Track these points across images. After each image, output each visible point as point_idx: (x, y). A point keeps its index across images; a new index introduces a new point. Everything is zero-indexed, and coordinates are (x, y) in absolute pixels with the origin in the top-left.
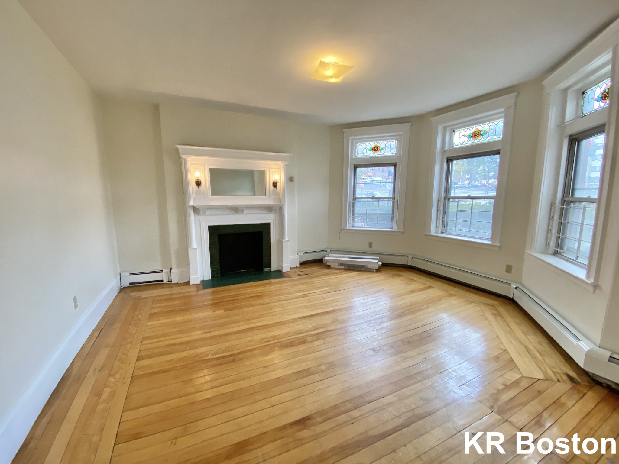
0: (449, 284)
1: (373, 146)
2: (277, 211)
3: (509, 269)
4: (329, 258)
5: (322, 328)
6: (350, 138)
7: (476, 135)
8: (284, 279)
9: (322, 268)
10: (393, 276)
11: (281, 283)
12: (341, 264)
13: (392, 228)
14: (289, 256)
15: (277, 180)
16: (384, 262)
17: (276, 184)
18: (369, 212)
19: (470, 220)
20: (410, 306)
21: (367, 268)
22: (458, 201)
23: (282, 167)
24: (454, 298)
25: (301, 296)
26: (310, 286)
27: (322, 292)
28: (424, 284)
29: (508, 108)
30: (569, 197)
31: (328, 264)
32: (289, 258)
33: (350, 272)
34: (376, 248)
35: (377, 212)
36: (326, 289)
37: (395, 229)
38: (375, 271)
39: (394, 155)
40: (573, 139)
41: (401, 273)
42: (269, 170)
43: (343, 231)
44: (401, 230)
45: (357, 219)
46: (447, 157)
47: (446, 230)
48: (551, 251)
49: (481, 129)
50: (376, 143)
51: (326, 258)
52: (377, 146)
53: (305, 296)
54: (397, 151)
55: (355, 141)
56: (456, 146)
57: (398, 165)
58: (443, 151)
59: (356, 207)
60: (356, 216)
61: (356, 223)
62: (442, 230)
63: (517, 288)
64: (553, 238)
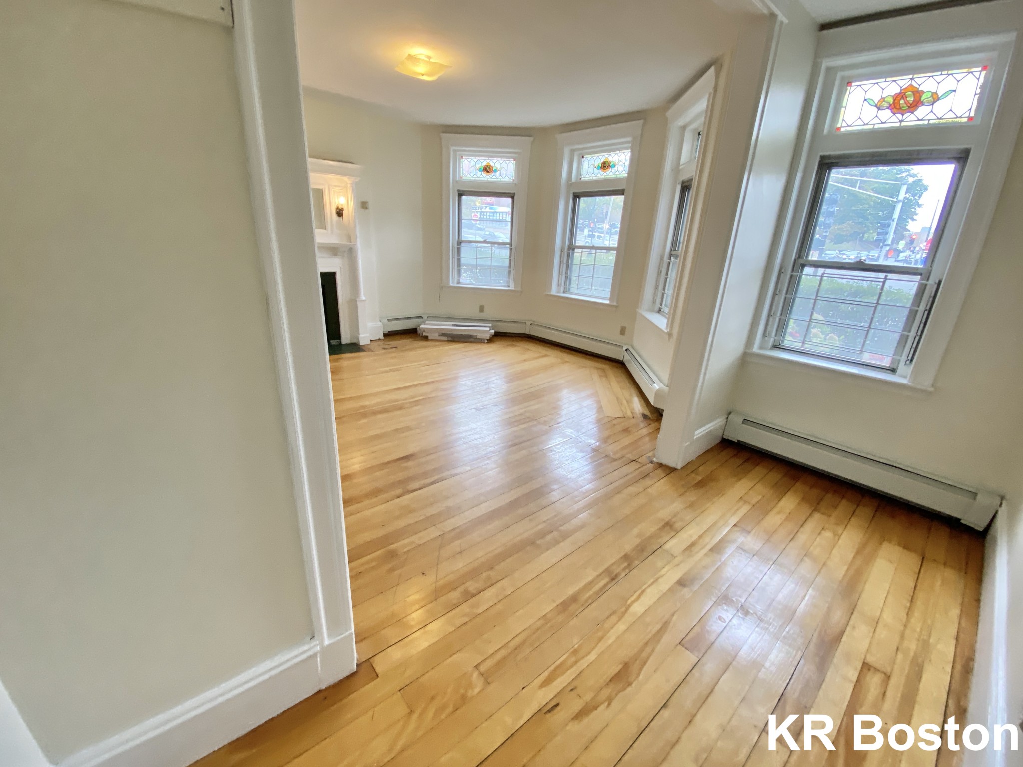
0: (568, 353)
1: (484, 164)
2: (346, 253)
3: (623, 331)
4: (426, 326)
5: (421, 396)
6: (452, 148)
7: (605, 167)
8: (361, 354)
9: (417, 340)
11: (359, 357)
13: (509, 286)
14: (368, 324)
15: (342, 205)
16: (497, 331)
17: (341, 211)
18: (480, 262)
19: (592, 276)
21: (476, 338)
22: (582, 251)
23: (349, 185)
25: (391, 370)
26: (401, 360)
29: (635, 137)
30: (676, 250)
31: (424, 334)
32: (368, 326)
34: (488, 313)
35: (490, 264)
36: (424, 362)
37: (512, 287)
38: (486, 341)
39: (510, 182)
40: (685, 186)
41: (518, 344)
42: (329, 189)
43: (444, 289)
44: (519, 289)
45: (463, 273)
46: (574, 193)
47: (569, 289)
48: (657, 308)
49: (610, 159)
50: (488, 161)
51: (421, 326)
52: (490, 166)
53: (397, 370)
54: (515, 176)
55: (458, 153)
56: (584, 178)
57: (516, 198)
58: (570, 184)
59: (462, 255)
60: (462, 267)
61: (462, 277)
62: (564, 288)
63: (626, 350)
64: (660, 294)
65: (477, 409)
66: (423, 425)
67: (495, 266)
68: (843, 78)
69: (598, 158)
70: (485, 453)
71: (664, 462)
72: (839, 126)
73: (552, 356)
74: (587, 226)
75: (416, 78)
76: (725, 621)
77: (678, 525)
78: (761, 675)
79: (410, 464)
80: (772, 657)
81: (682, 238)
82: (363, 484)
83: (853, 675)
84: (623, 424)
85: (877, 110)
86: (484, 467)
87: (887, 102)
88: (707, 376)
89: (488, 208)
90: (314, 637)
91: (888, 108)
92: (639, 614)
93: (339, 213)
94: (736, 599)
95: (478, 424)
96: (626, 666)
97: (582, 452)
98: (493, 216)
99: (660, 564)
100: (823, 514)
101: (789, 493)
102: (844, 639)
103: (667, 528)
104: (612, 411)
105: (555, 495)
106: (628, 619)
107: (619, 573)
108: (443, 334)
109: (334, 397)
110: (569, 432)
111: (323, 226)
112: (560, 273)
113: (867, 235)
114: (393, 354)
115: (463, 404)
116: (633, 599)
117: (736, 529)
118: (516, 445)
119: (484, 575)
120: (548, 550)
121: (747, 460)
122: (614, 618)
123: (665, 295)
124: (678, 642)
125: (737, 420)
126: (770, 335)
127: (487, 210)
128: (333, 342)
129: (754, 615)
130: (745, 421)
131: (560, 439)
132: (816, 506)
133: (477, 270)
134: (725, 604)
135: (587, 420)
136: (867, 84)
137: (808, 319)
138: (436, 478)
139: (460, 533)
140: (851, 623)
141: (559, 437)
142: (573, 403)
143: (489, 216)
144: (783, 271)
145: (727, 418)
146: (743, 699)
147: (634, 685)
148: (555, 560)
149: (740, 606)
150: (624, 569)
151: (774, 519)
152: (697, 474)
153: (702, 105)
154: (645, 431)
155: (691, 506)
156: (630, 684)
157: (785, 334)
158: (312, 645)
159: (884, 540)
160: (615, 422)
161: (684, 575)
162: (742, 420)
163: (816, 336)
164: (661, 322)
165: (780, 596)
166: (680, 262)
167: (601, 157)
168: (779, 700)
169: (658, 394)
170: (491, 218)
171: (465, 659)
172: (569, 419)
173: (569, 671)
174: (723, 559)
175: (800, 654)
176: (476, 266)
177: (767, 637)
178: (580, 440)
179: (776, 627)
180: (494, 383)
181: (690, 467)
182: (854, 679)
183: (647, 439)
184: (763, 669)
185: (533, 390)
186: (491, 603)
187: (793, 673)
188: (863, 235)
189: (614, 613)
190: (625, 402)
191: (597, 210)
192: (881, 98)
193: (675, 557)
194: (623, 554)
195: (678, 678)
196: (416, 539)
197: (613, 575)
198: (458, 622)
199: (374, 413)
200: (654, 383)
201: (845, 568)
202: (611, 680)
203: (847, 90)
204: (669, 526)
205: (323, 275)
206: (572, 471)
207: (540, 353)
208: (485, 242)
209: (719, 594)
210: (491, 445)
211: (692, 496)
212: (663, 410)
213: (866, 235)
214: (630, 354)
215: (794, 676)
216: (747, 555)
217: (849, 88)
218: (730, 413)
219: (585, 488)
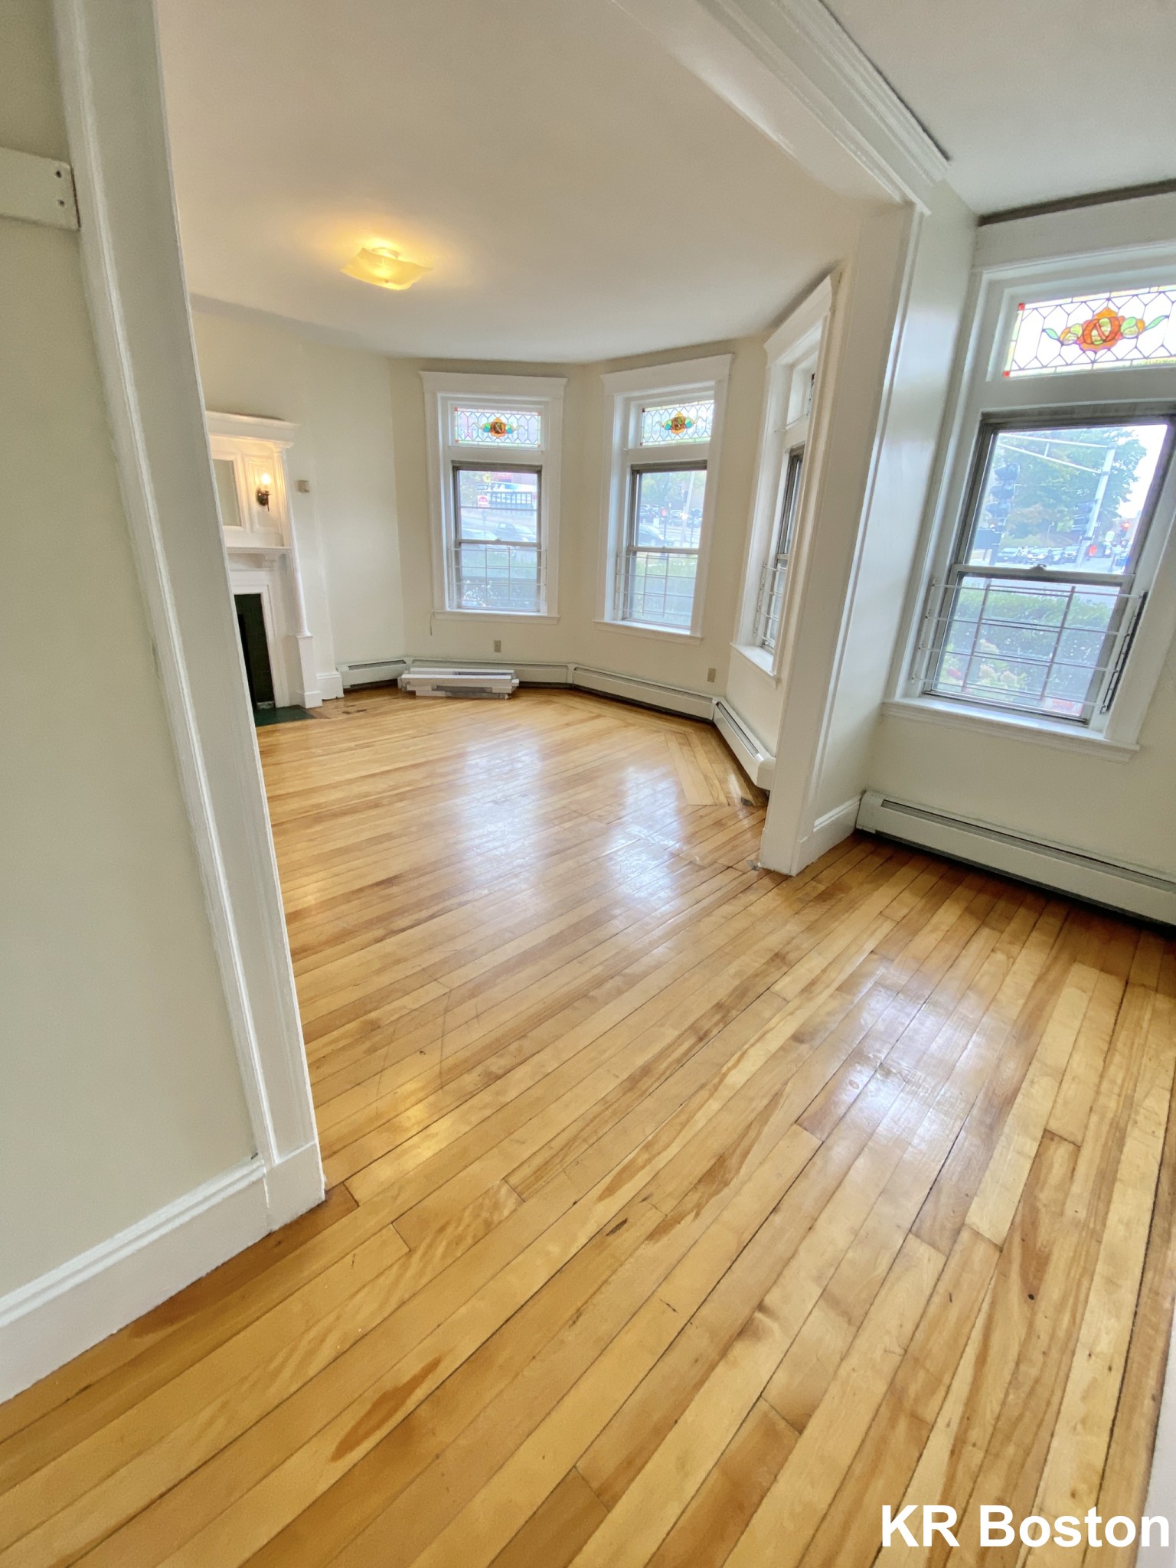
0: (630, 710)
1: (492, 419)
2: (276, 564)
3: (712, 676)
4: (411, 676)
5: (407, 786)
6: (439, 395)
7: (677, 426)
8: (309, 722)
9: (398, 698)
10: (539, 703)
11: (307, 728)
13: (538, 611)
14: (318, 675)
15: (266, 486)
16: (521, 680)
17: (265, 497)
18: (491, 574)
19: (663, 593)
20: (560, 745)
21: (491, 693)
22: (648, 556)
23: (276, 455)
24: (632, 728)
25: (357, 747)
26: (375, 730)
27: (401, 738)
29: (720, 381)
30: (783, 553)
31: (409, 688)
32: (318, 678)
33: (457, 701)
34: (508, 653)
35: (507, 576)
36: (409, 732)
37: (544, 613)
38: (507, 697)
39: (534, 448)
40: (795, 456)
41: (555, 699)
42: (243, 461)
43: (438, 617)
44: (555, 614)
45: (467, 591)
46: (632, 466)
47: (631, 613)
48: (759, 642)
49: (684, 414)
50: (498, 415)
51: (404, 676)
52: (501, 423)
53: (368, 745)
54: (541, 439)
55: (449, 402)
56: (647, 444)
57: (543, 473)
58: (625, 453)
59: (464, 561)
60: (464, 582)
61: (465, 598)
62: (623, 612)
63: (717, 704)
64: (763, 621)
65: (496, 802)
66: (414, 829)
67: (514, 580)
68: (1012, 298)
69: (666, 413)
70: (511, 868)
71: (773, 865)
72: (1007, 369)
73: (610, 717)
74: (657, 514)
75: (376, 286)
76: (858, 1087)
77: (792, 956)
78: (907, 1156)
79: (395, 890)
80: (921, 1131)
81: (792, 534)
82: (322, 925)
83: (1032, 1148)
84: (713, 815)
85: (1060, 344)
86: (509, 889)
87: (1074, 334)
88: (829, 740)
89: (503, 486)
90: (257, 1154)
91: (1075, 343)
92: (739, 1086)
93: (263, 499)
94: (874, 1055)
95: (500, 824)
96: (721, 1160)
97: (655, 858)
98: (511, 499)
99: (767, 1014)
100: (993, 929)
101: (947, 902)
102: (1019, 1099)
103: (778, 961)
104: (698, 796)
105: (617, 924)
106: (724, 1093)
107: (708, 1029)
108: (439, 688)
109: (267, 792)
110: (635, 829)
111: (235, 519)
112: (616, 590)
113: (1062, 524)
114: (363, 721)
115: (475, 795)
116: (729, 1064)
117: (875, 957)
118: (558, 852)
119: (513, 1047)
120: (607, 1004)
121: (889, 859)
122: (704, 1093)
123: (770, 621)
124: (794, 1119)
125: (874, 801)
126: (918, 677)
127: (502, 489)
128: (262, 705)
129: (898, 1075)
130: (886, 803)
131: (623, 841)
132: (983, 918)
133: (489, 586)
134: (858, 1063)
135: (662, 811)
136: (1046, 306)
137: (968, 652)
138: (436, 908)
139: (476, 990)
140: (1029, 1076)
141: (621, 839)
142: (642, 786)
143: (506, 498)
144: (934, 582)
145: (861, 800)
146: (883, 1192)
147: (732, 1185)
148: (618, 1018)
149: (878, 1064)
150: (716, 1024)
151: (927, 940)
152: (819, 882)
153: (815, 335)
154: (746, 823)
155: (811, 928)
156: (726, 1184)
157: (938, 675)
158: (254, 1166)
159: (1075, 961)
160: (701, 813)
161: (800, 1027)
162: (881, 801)
163: (986, 675)
164: (765, 661)
165: (934, 1046)
166: (789, 569)
167: (670, 411)
168: (931, 1189)
169: (763, 769)
170: (509, 501)
171: (488, 1171)
172: (635, 811)
173: (640, 1174)
174: (856, 1000)
175: (959, 1124)
176: (486, 580)
177: (915, 1104)
178: (653, 842)
179: (928, 1089)
180: (522, 762)
181: (810, 872)
182: (1033, 1154)
183: (749, 835)
184: (910, 1149)
185: (580, 769)
186: (524, 1087)
187: (950, 1151)
188: (1056, 525)
189: (702, 1087)
190: (716, 782)
191: (672, 490)
192: (1067, 328)
193: (788, 1002)
194: (714, 1002)
195: (792, 1170)
196: (408, 1002)
197: (701, 1033)
198: (475, 1118)
199: (335, 815)
200: (757, 752)
201: (1021, 1002)
202: (700, 1181)
203: (1017, 315)
204: (780, 959)
205: (241, 600)
206: (641, 887)
207: (590, 712)
208: (498, 542)
209: (851, 1050)
210: (519, 856)
211: (812, 914)
212: (769, 791)
213: (1060, 525)
214: (722, 709)
215: (951, 1155)
216: (889, 993)
217: (1020, 312)
218: (864, 792)
219: (660, 910)
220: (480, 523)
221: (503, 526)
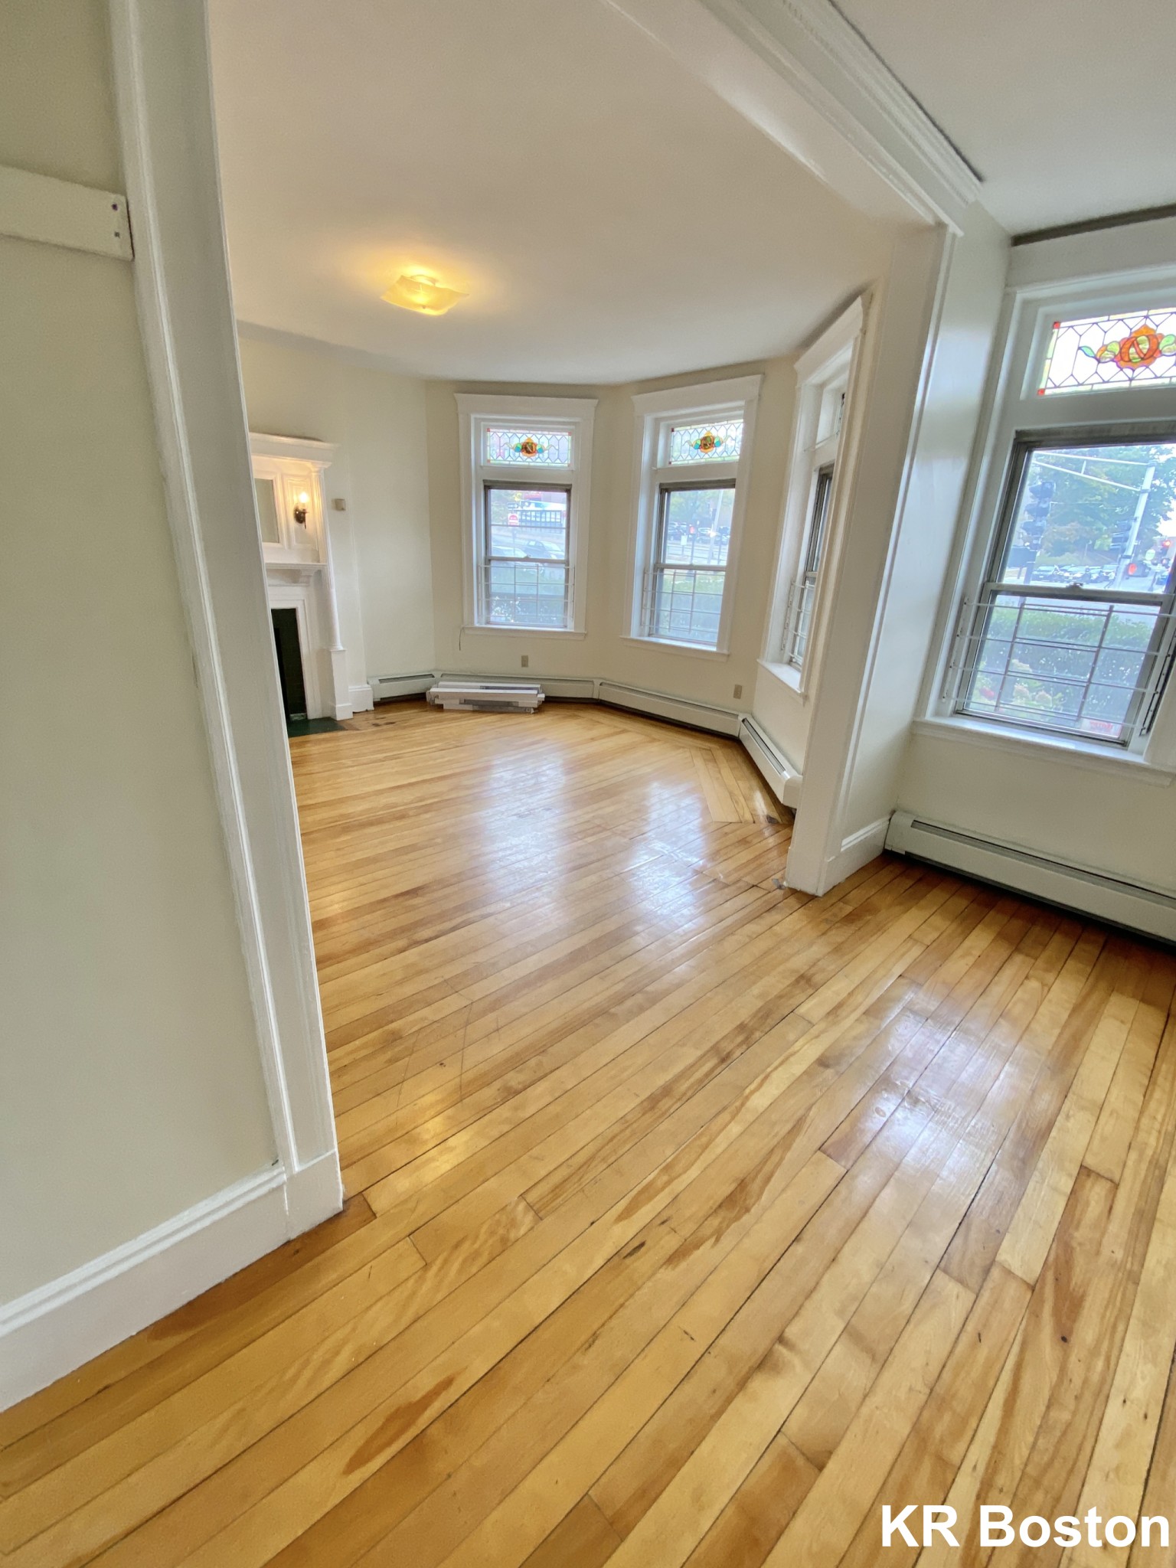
1: (524, 440)
2: (312, 580)
3: (738, 692)
4: (439, 689)
5: (434, 797)
6: (473, 416)
7: (706, 445)
8: (340, 733)
9: (426, 711)
10: (565, 718)
12: (465, 700)
13: (566, 627)
14: (350, 687)
15: (304, 505)
16: (547, 695)
17: (302, 515)
18: (519, 590)
19: (690, 609)
21: (517, 707)
22: (675, 573)
23: (314, 474)
25: (386, 759)
26: (403, 743)
28: (615, 727)
29: (750, 401)
30: (812, 570)
31: (437, 702)
32: (348, 690)
33: (484, 715)
34: (536, 668)
35: (535, 593)
36: (437, 745)
37: (571, 628)
38: (532, 711)
39: (564, 468)
40: (824, 475)
41: (581, 714)
42: (282, 479)
43: (467, 632)
44: (582, 631)
45: (496, 606)
46: (661, 485)
47: (657, 630)
48: (785, 659)
49: (714, 433)
50: (529, 436)
51: (432, 690)
52: (532, 443)
53: (396, 757)
54: (571, 459)
55: (482, 423)
56: (676, 462)
57: (572, 492)
58: (654, 472)
59: (494, 578)
60: (493, 598)
61: (494, 613)
62: (650, 628)
63: (743, 721)
64: (790, 638)
65: (520, 815)
66: (439, 840)
67: (542, 596)
68: (1047, 316)
69: (695, 432)
70: (533, 881)
71: (799, 885)
72: (1042, 386)
73: (635, 732)
74: (685, 531)
75: (414, 312)
76: (885, 1115)
77: (818, 978)
78: (935, 1188)
80: (950, 1163)
81: (822, 552)
82: (347, 934)
83: (1067, 1184)
84: (738, 832)
85: (1096, 362)
86: (531, 902)
87: (1111, 351)
88: (858, 759)
89: (532, 505)
90: (277, 1161)
91: (1112, 360)
92: (761, 1110)
93: (300, 517)
94: (901, 1083)
95: (524, 838)
96: (742, 1185)
97: (678, 875)
98: (541, 517)
99: (791, 1037)
101: (979, 927)
102: (1054, 1133)
103: (803, 982)
104: (723, 813)
105: (639, 941)
106: (746, 1116)
107: (732, 1050)
108: (466, 702)
109: (298, 801)
110: (658, 845)
111: (274, 536)
112: (642, 606)
113: (1100, 542)
114: (392, 733)
115: (499, 808)
116: (752, 1087)
117: (903, 981)
118: (579, 867)
119: (532, 1063)
120: (627, 1021)
121: (920, 881)
122: (726, 1116)
123: (798, 638)
124: (818, 1145)
125: (904, 821)
126: (949, 696)
127: (532, 507)
128: (294, 717)
129: (927, 1104)
130: (915, 824)
131: (646, 857)
132: (1016, 943)
133: (517, 603)
134: (885, 1090)
135: (686, 828)
136: (1082, 324)
137: (1002, 671)
139: (495, 1002)
140: (1065, 1109)
141: (643, 855)
142: (665, 802)
143: (535, 517)
144: (966, 600)
145: (890, 820)
146: (910, 1224)
147: (752, 1211)
148: (640, 1035)
149: (906, 1092)
150: (739, 1046)
151: (957, 965)
152: (847, 903)
153: (845, 355)
154: (772, 841)
155: (837, 950)
156: (747, 1210)
157: (971, 694)
158: (275, 1173)
159: (1113, 991)
160: (726, 830)
161: (825, 1051)
162: (911, 822)
163: (1020, 695)
164: (791, 678)
165: (965, 1075)
166: (817, 586)
167: (699, 430)
168: (960, 1224)
169: (789, 786)
170: (538, 519)
171: (505, 1187)
172: (658, 827)
173: (659, 1197)
174: (884, 1026)
175: (990, 1156)
176: (514, 597)
177: (944, 1134)
178: (676, 858)
179: (958, 1119)
180: (547, 776)
181: (837, 892)
182: (1068, 1191)
183: (774, 853)
184: (938, 1181)
185: (605, 784)
186: (542, 1103)
187: (981, 1185)
188: (1094, 543)
189: (723, 1110)
190: (742, 799)
191: (700, 507)
192: (1103, 346)
193: (813, 1025)
194: (737, 1023)
195: (816, 1199)
196: (430, 1013)
197: (724, 1054)
198: (493, 1134)
199: (363, 825)
200: (783, 769)
201: (1056, 1031)
202: (720, 1206)
203: (1052, 333)
204: (805, 981)
205: (277, 614)
206: (663, 904)
208: (527, 559)
209: (878, 1076)
210: (542, 869)
211: (839, 935)
212: (795, 810)
213: (1098, 543)
214: (748, 726)
215: (982, 1189)
216: (918, 1018)
217: (1055, 330)
218: (893, 812)
219: (683, 928)
220: (510, 540)
221: (532, 543)
